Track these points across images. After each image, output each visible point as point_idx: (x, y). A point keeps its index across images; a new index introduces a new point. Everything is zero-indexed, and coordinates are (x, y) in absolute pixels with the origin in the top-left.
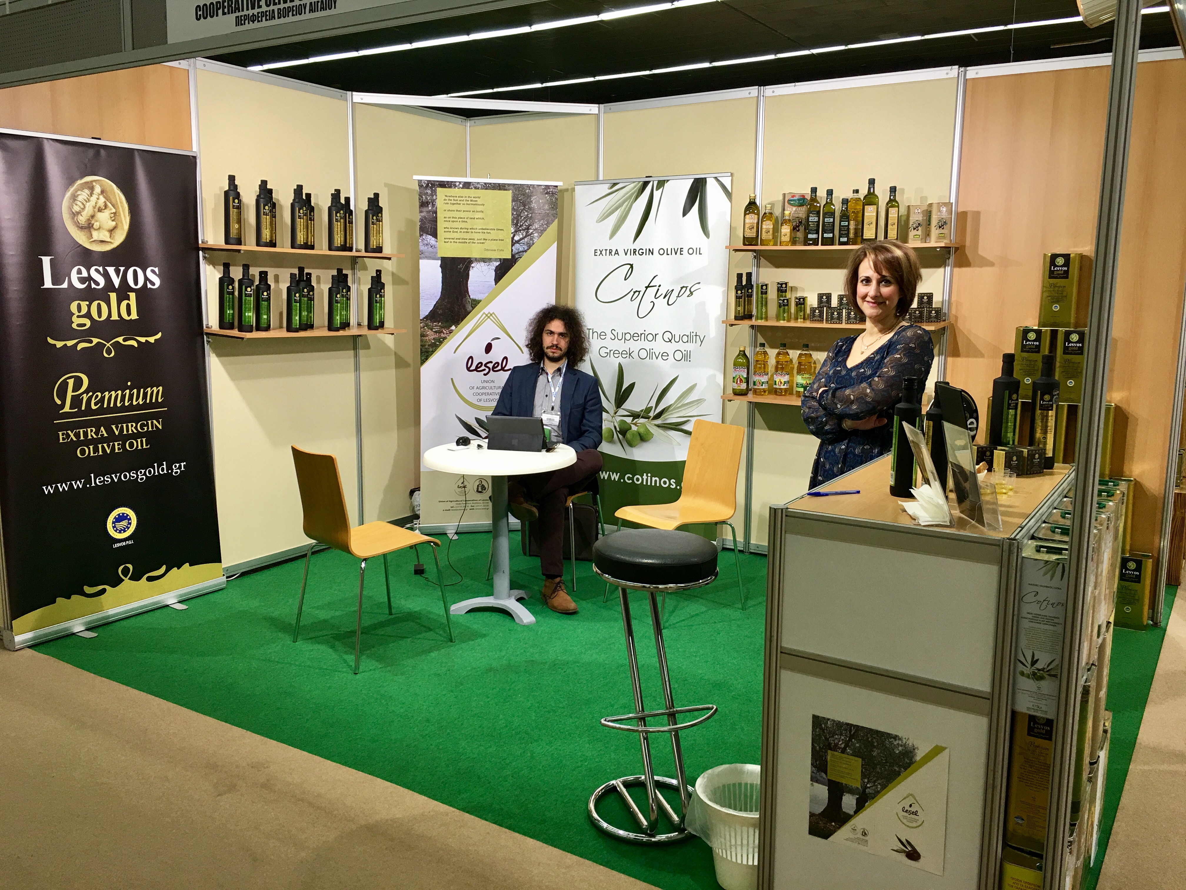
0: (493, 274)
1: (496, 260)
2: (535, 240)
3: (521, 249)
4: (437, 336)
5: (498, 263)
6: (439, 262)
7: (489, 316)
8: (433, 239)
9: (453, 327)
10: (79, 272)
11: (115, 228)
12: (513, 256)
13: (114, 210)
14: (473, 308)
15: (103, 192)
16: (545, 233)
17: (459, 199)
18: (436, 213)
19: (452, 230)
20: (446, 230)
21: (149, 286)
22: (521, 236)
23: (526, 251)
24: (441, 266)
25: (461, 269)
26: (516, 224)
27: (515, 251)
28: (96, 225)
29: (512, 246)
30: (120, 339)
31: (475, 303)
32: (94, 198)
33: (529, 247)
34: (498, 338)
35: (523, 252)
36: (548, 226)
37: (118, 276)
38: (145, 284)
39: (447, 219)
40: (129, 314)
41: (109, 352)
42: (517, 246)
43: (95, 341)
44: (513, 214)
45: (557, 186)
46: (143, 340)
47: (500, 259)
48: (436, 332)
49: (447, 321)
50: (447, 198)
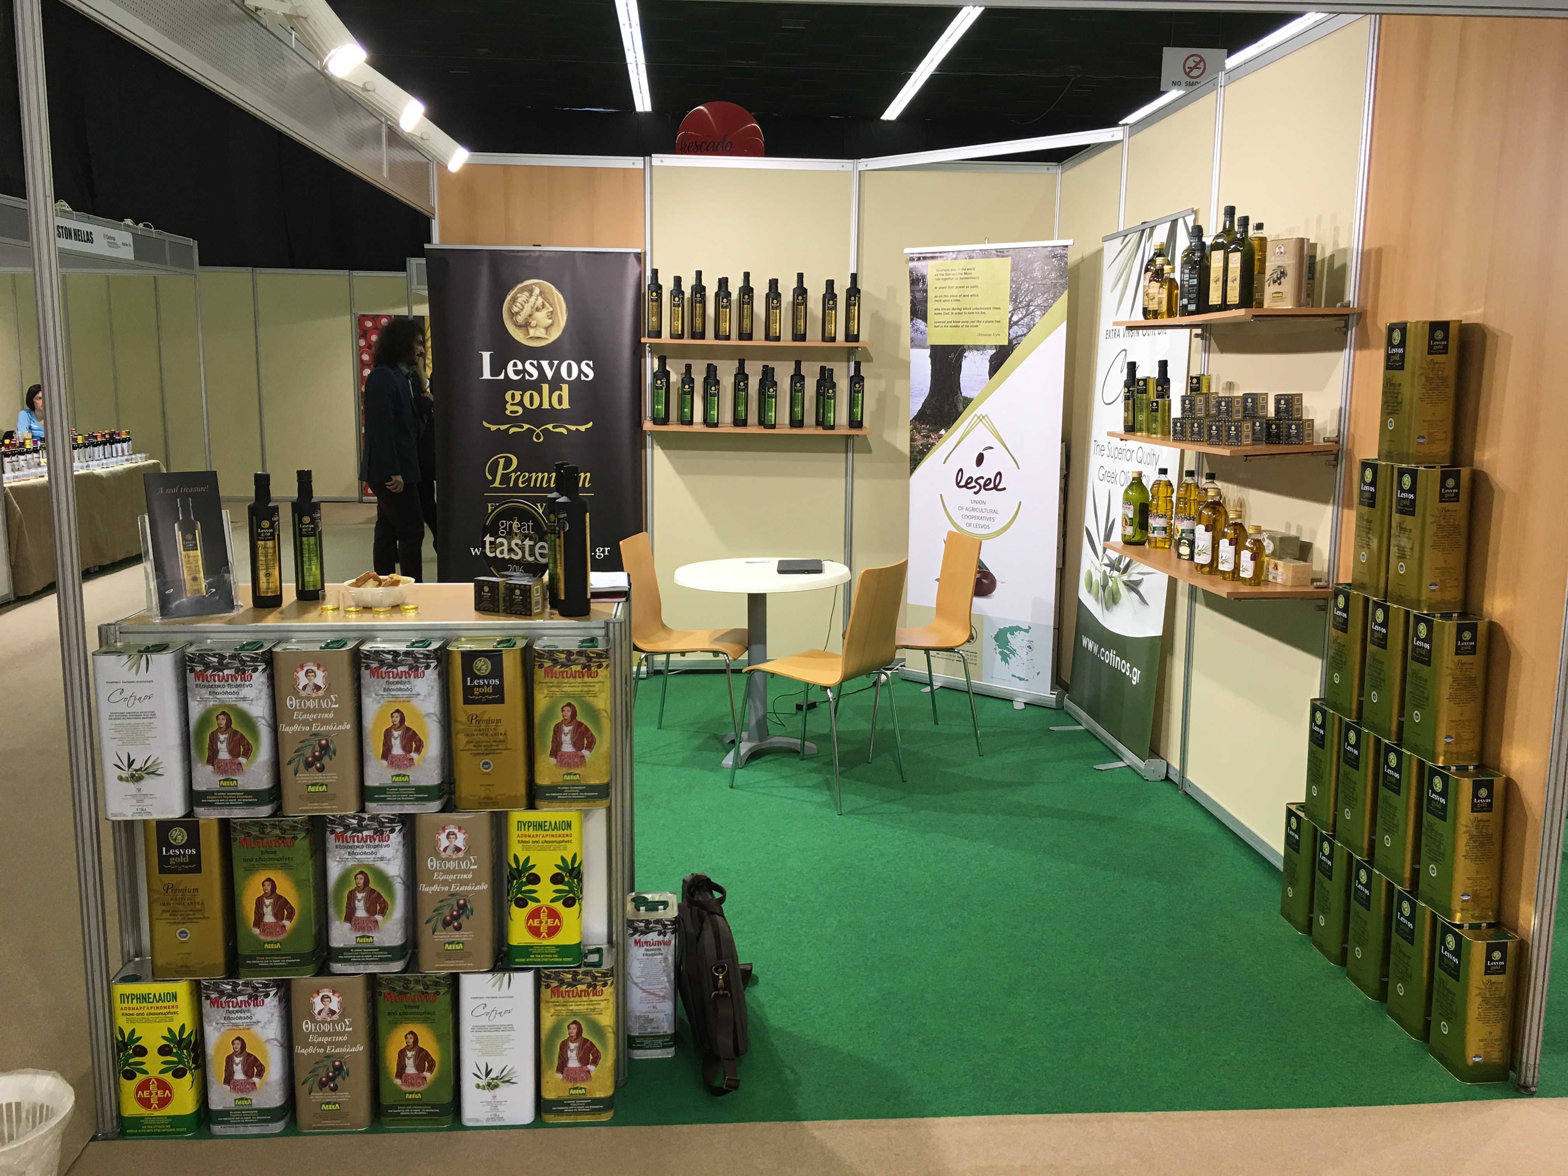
0: (987, 365)
1: (991, 347)
2: (1037, 320)
3: (1020, 333)
4: (924, 441)
5: (993, 352)
6: (928, 351)
7: (981, 418)
8: (923, 323)
9: (943, 432)
10: (515, 365)
11: (552, 325)
12: (1010, 342)
13: (551, 309)
14: (965, 408)
15: (541, 293)
16: (1050, 310)
17: (952, 273)
18: (926, 291)
19: (943, 312)
20: (937, 312)
21: (583, 378)
22: (1020, 316)
23: (1025, 335)
24: (930, 356)
25: (952, 359)
26: (1015, 301)
27: (1013, 335)
28: (533, 323)
29: (1010, 328)
30: (550, 426)
31: (967, 401)
32: (533, 299)
33: (1030, 330)
34: (991, 448)
35: (1022, 336)
36: (1055, 301)
37: (551, 369)
38: (579, 376)
39: (938, 299)
40: (560, 403)
41: (538, 437)
42: (1015, 328)
43: (526, 426)
44: (1011, 287)
45: (1067, 246)
46: (573, 428)
47: (996, 346)
48: (923, 436)
49: (936, 424)
50: (939, 273)
